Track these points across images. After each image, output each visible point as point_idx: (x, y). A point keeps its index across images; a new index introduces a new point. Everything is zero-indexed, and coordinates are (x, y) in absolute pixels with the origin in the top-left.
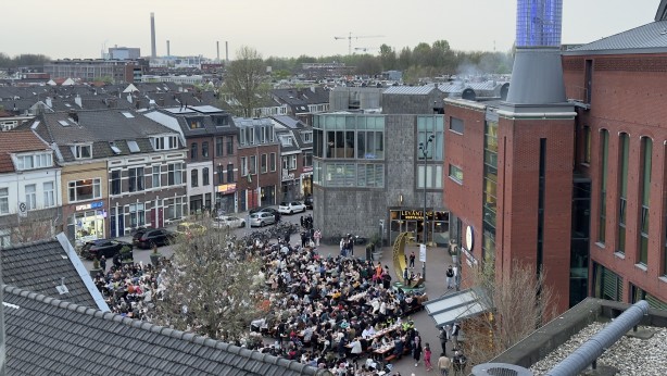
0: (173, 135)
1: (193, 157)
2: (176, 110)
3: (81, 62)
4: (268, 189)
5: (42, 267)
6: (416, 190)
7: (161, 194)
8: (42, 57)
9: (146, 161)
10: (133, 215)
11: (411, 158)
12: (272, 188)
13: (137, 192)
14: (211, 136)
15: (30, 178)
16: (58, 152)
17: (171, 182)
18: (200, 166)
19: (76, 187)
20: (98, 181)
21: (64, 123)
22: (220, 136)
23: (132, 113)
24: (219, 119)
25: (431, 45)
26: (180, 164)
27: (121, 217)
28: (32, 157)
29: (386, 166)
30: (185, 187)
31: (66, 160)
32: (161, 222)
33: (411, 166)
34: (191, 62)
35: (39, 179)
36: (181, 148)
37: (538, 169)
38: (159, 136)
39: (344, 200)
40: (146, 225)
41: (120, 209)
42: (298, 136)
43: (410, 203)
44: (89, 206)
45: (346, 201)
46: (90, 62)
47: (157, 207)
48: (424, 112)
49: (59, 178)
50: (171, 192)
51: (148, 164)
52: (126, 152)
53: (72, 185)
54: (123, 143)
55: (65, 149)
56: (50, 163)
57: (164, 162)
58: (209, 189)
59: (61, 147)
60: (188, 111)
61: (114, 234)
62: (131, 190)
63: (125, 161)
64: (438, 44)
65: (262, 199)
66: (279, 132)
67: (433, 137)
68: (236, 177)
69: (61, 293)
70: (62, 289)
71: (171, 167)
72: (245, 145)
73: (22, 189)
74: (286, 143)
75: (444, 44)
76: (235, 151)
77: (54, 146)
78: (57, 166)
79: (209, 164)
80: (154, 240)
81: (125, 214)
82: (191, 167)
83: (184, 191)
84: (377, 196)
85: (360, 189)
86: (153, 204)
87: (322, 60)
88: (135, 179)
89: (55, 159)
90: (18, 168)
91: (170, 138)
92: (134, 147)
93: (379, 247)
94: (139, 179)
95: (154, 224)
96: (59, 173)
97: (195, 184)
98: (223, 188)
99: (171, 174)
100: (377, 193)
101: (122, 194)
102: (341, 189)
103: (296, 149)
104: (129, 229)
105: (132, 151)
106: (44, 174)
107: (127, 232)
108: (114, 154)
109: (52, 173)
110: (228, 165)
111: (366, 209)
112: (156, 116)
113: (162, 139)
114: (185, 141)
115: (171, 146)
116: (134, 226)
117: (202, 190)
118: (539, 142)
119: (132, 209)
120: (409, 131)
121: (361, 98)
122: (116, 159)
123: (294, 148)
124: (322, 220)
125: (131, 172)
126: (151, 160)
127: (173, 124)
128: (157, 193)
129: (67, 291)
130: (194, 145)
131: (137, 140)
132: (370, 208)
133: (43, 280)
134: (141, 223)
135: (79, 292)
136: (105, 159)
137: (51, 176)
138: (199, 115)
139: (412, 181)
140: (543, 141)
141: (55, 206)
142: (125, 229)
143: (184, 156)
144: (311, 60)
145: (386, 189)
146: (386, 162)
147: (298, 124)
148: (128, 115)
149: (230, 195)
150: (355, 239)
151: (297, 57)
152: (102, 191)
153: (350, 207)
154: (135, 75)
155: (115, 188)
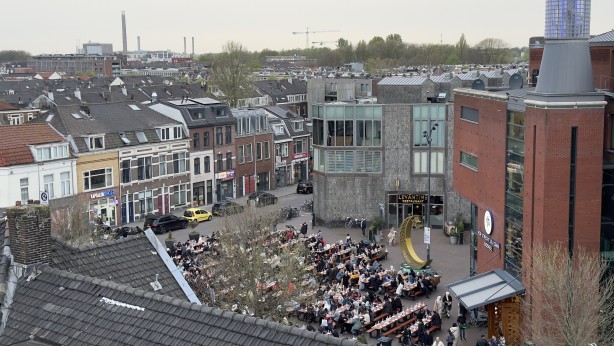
0: (177, 126)
1: (195, 146)
2: (178, 103)
3: (63, 57)
4: (263, 175)
5: (135, 263)
6: (412, 175)
7: (167, 181)
8: (22, 53)
9: (153, 151)
10: (142, 201)
11: (407, 145)
12: (266, 174)
13: (146, 180)
14: (211, 126)
15: (48, 169)
16: (73, 143)
17: (176, 171)
18: (201, 155)
19: (89, 177)
20: (110, 170)
21: (77, 116)
22: (219, 125)
23: (138, 105)
24: (217, 110)
25: (385, 39)
26: (184, 153)
27: (131, 204)
28: (50, 149)
29: (384, 153)
30: (189, 174)
31: (81, 151)
32: (167, 208)
33: (407, 152)
34: (161, 56)
35: (56, 169)
36: (185, 138)
37: (569, 156)
38: (164, 127)
39: (343, 185)
40: (154, 211)
41: (130, 196)
42: (289, 125)
43: (407, 188)
44: (103, 194)
45: (346, 186)
46: (72, 57)
47: (163, 194)
48: (418, 101)
49: (75, 168)
50: (176, 179)
51: (156, 153)
52: (135, 143)
53: (87, 174)
54: (132, 134)
55: (80, 141)
56: (66, 154)
57: (170, 151)
58: (211, 176)
59: (76, 139)
60: (189, 102)
61: (124, 220)
62: (140, 178)
63: (134, 151)
64: (391, 37)
65: (258, 184)
66: (271, 121)
67: (437, 125)
68: (234, 165)
69: (156, 289)
70: (156, 285)
71: (176, 156)
72: (242, 134)
73: (42, 178)
74: (278, 131)
75: (397, 37)
76: (233, 141)
77: (70, 138)
78: (72, 157)
79: (210, 153)
80: (165, 225)
81: (134, 201)
82: (194, 155)
83: (187, 178)
84: (376, 181)
85: (360, 175)
86: (159, 191)
87: (283, 54)
88: (144, 168)
89: (71, 150)
90: (37, 159)
91: (175, 129)
92: (142, 137)
93: (380, 229)
94: (148, 167)
95: (161, 210)
96: (75, 163)
97: (197, 171)
98: (223, 175)
99: (176, 163)
100: (375, 179)
101: (133, 182)
102: (341, 175)
103: (288, 137)
104: (138, 215)
105: (141, 141)
106: (60, 164)
107: (137, 218)
108: (125, 145)
109: (68, 163)
110: (227, 154)
111: (365, 194)
112: (160, 108)
113: (168, 129)
114: (188, 131)
115: (175, 137)
116: (142, 212)
117: (204, 177)
118: (570, 131)
119: (141, 196)
120: (405, 119)
121: (336, 88)
122: (126, 149)
123: (286, 136)
124: (322, 204)
125: (140, 162)
126: (158, 150)
127: (177, 115)
128: (163, 180)
129: (160, 287)
130: (195, 135)
131: (144, 131)
132: (369, 192)
133: (137, 276)
134: (149, 210)
135: (171, 287)
136: (117, 150)
137: (67, 166)
138: (200, 107)
139: (408, 167)
140: (574, 130)
141: (72, 194)
142: (135, 215)
143: (188, 145)
144: (274, 54)
145: (383, 175)
146: (383, 149)
147: (288, 114)
148: (135, 107)
149: (229, 182)
150: (354, 222)
151: (260, 51)
152: (113, 180)
153: (349, 191)
154: (114, 69)
155: (125, 177)
